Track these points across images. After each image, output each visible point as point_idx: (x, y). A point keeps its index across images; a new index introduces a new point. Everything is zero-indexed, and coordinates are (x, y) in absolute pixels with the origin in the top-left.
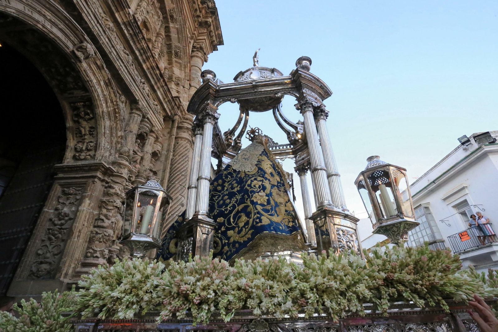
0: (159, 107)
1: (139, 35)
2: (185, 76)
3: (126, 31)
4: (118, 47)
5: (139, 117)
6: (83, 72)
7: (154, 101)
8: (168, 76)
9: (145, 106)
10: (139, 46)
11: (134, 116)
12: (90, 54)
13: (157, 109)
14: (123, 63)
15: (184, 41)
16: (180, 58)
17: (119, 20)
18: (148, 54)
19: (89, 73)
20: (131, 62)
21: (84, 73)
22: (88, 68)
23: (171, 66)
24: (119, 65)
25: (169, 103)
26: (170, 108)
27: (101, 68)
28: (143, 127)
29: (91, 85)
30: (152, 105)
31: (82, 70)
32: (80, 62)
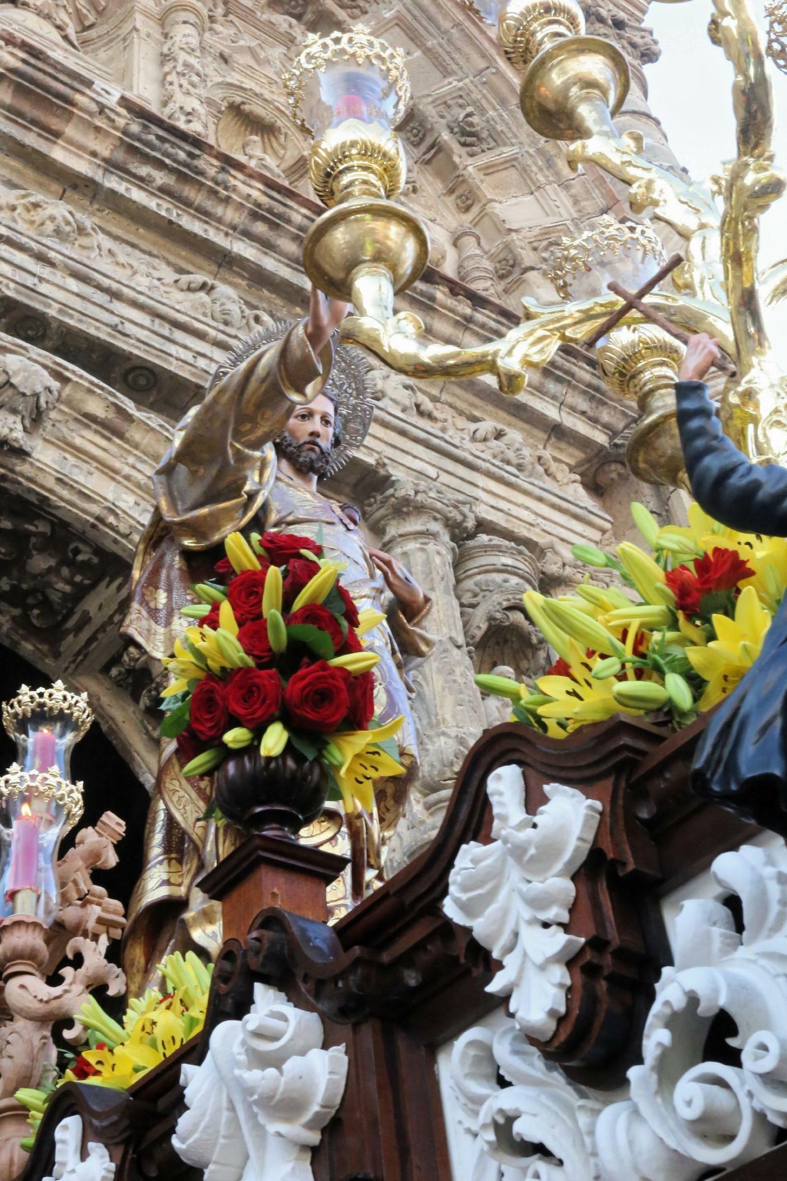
0: (515, 435)
1: (200, 163)
2: (576, 202)
3: (137, 195)
4: (142, 282)
5: (431, 547)
6: (58, 489)
7: (474, 419)
8: (486, 264)
9: (432, 472)
10: (230, 215)
11: (405, 554)
12: (37, 396)
13: (511, 455)
14: (200, 336)
15: (468, 49)
16: (497, 139)
17: (81, 166)
18: (297, 218)
19: (81, 479)
20: (235, 309)
21: (65, 493)
22: (72, 460)
23: (475, 210)
24: (187, 356)
25: (559, 380)
26: (583, 404)
27: (118, 422)
28: (485, 590)
29: (123, 528)
30: (469, 449)
31: (50, 483)
32: (21, 453)
